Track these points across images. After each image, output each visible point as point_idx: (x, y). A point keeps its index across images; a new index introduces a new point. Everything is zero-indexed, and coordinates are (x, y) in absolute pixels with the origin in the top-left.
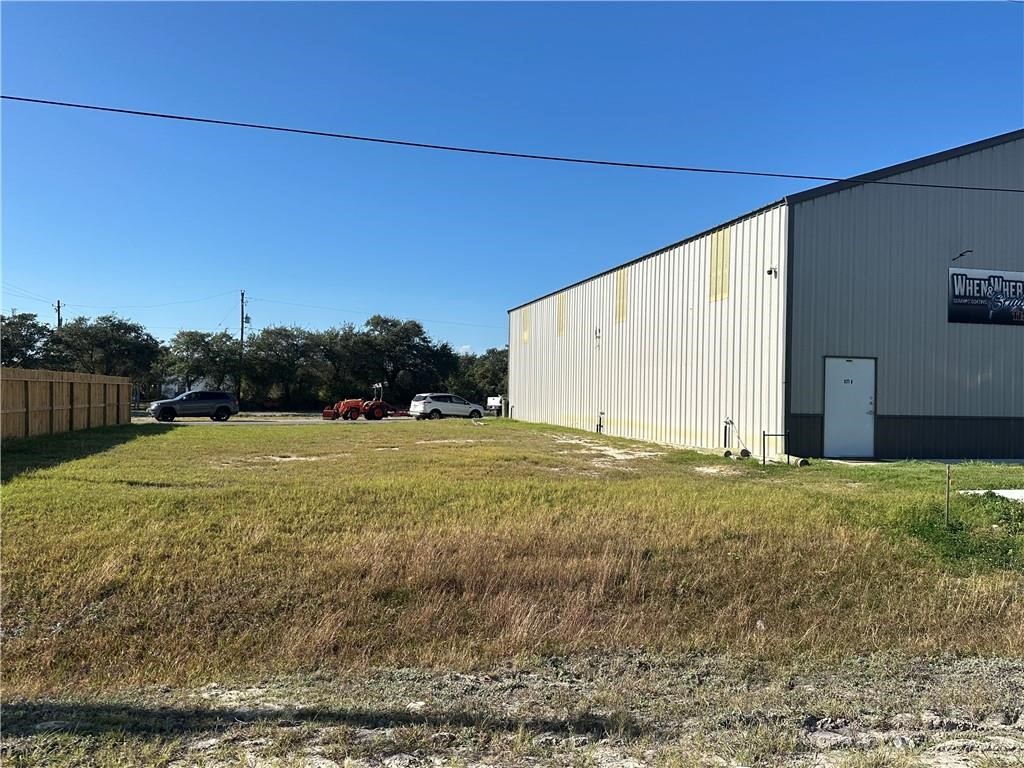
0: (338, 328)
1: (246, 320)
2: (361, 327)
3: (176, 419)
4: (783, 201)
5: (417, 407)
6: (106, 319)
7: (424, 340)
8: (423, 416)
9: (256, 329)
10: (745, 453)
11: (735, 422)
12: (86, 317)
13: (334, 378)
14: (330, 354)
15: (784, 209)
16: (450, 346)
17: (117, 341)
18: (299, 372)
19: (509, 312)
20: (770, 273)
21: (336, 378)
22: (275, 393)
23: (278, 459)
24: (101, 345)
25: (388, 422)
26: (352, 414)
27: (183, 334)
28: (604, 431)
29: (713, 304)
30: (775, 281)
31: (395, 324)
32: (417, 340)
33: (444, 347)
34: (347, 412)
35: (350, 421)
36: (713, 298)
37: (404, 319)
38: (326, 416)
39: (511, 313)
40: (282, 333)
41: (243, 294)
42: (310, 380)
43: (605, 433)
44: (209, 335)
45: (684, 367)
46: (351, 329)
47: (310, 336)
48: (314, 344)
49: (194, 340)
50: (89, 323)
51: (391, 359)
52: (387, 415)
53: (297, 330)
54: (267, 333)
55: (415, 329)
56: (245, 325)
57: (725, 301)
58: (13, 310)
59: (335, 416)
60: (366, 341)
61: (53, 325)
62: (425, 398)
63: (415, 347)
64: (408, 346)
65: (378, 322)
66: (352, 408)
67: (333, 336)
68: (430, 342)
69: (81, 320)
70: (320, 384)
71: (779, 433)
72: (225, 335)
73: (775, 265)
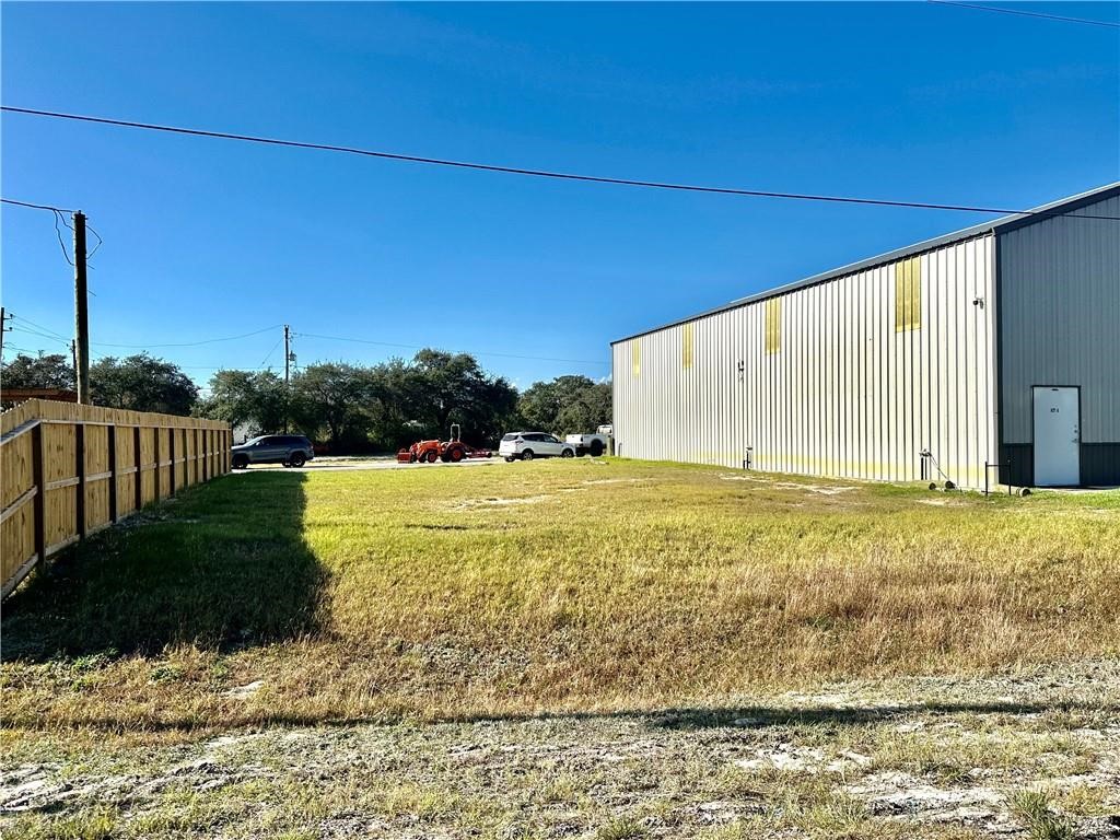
0: (387, 363)
1: (291, 357)
2: (410, 362)
4: (990, 231)
5: (508, 447)
6: (136, 359)
7: (477, 375)
9: (301, 367)
10: (950, 485)
12: (115, 357)
13: (383, 419)
14: (380, 392)
15: (990, 241)
16: (506, 380)
17: (150, 383)
18: (349, 412)
19: (612, 344)
20: (976, 303)
21: (386, 418)
22: (324, 437)
24: (131, 389)
26: (430, 456)
27: (224, 373)
29: (900, 335)
30: (981, 312)
31: (446, 359)
32: (468, 375)
33: (500, 381)
34: (424, 455)
36: (900, 328)
37: (455, 353)
38: (402, 459)
39: (615, 346)
40: (329, 371)
41: (287, 330)
42: (362, 421)
43: (755, 468)
44: (252, 375)
46: (400, 365)
47: (357, 373)
48: (360, 384)
49: (237, 381)
50: (117, 364)
51: (443, 396)
53: (345, 366)
54: (312, 370)
55: (469, 363)
56: (290, 363)
57: (916, 333)
58: (41, 352)
59: (413, 459)
60: (418, 380)
62: (516, 437)
63: (468, 383)
64: (462, 382)
65: (429, 357)
66: (429, 450)
67: (383, 371)
68: (483, 377)
69: (109, 361)
70: (371, 425)
71: (991, 462)
72: (268, 374)
73: (980, 295)
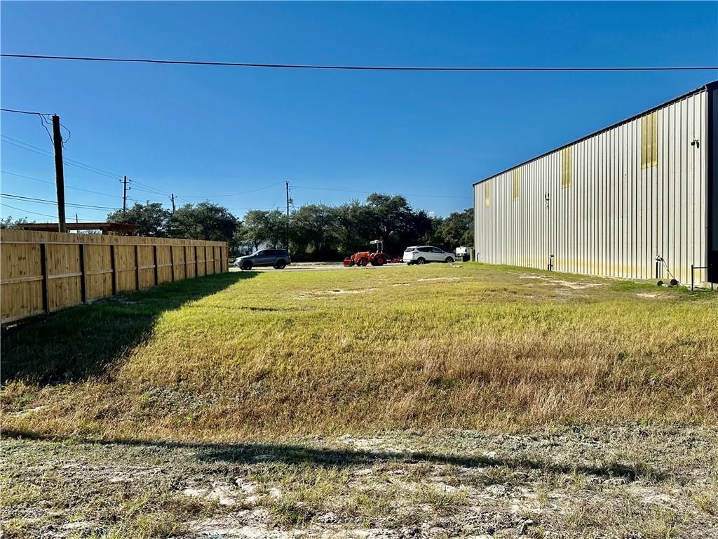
0: (349, 203)
1: (290, 201)
2: (364, 202)
3: (253, 268)
4: (704, 88)
5: (408, 256)
6: (203, 205)
7: (407, 209)
8: (413, 262)
9: (296, 207)
10: (674, 282)
11: (665, 258)
12: (192, 204)
13: (347, 238)
14: (345, 222)
15: (704, 95)
16: (425, 212)
17: (211, 219)
18: (325, 234)
19: (474, 185)
20: (693, 144)
21: (349, 237)
22: (310, 249)
23: (333, 293)
24: (201, 222)
25: (388, 267)
26: (363, 262)
27: (251, 212)
28: (555, 269)
29: (644, 171)
30: (697, 150)
31: (387, 199)
32: (402, 209)
33: (422, 213)
34: (359, 261)
35: (362, 267)
36: (644, 166)
37: (392, 195)
38: (346, 264)
39: (476, 186)
40: (313, 209)
41: (287, 184)
42: (331, 239)
43: (555, 270)
44: (268, 213)
45: (621, 218)
46: (357, 204)
47: (330, 210)
48: (331, 217)
49: (259, 217)
50: (193, 208)
51: (385, 223)
52: (386, 263)
53: (323, 206)
54: (304, 209)
55: (402, 202)
56: (290, 205)
57: (654, 168)
58: (148, 201)
59: (352, 264)
60: (368, 213)
61: (171, 211)
62: (414, 249)
63: (401, 214)
64: (396, 214)
65: (376, 198)
66: (363, 258)
67: (346, 209)
68: (411, 210)
69: (188, 206)
70: (338, 242)
71: (703, 266)
72: (277, 212)
73: (697, 138)
